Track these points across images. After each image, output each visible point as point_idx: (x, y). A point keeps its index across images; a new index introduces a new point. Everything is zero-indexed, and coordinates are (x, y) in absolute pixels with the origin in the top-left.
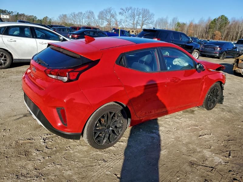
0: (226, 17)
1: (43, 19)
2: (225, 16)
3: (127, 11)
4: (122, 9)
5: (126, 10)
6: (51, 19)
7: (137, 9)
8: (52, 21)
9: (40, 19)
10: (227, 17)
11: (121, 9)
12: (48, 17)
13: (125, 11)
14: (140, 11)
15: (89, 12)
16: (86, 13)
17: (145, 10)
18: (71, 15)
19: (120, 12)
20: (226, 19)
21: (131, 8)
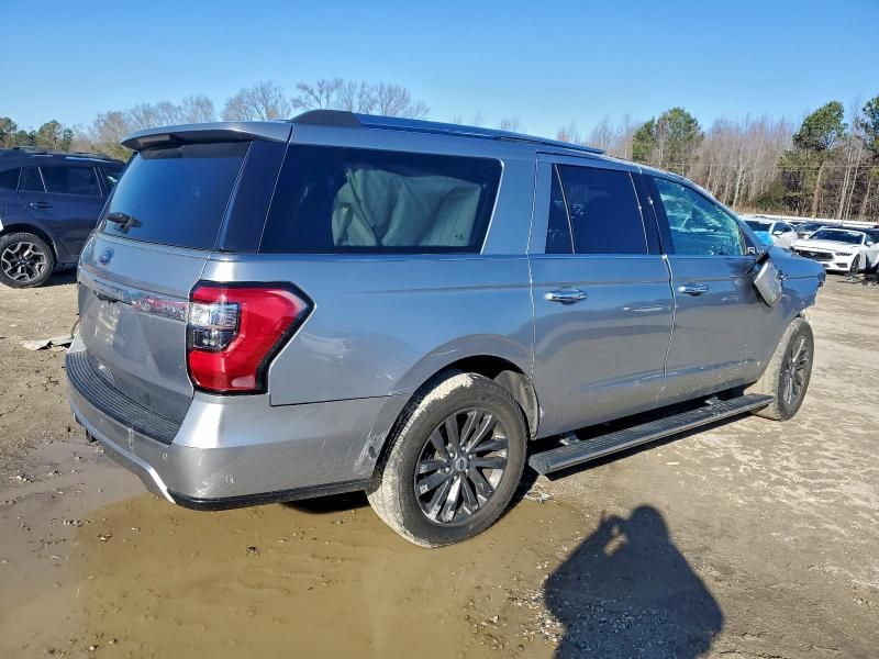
0: (689, 116)
1: (41, 131)
2: (686, 111)
3: (324, 95)
4: (305, 88)
5: (321, 92)
6: (70, 131)
7: (363, 86)
8: (75, 137)
9: (28, 132)
10: (693, 116)
11: (299, 86)
12: (59, 122)
13: (317, 93)
14: (375, 94)
15: (195, 100)
16: (182, 105)
17: (390, 91)
18: (134, 113)
19: (296, 97)
20: (690, 123)
21: (338, 84)
